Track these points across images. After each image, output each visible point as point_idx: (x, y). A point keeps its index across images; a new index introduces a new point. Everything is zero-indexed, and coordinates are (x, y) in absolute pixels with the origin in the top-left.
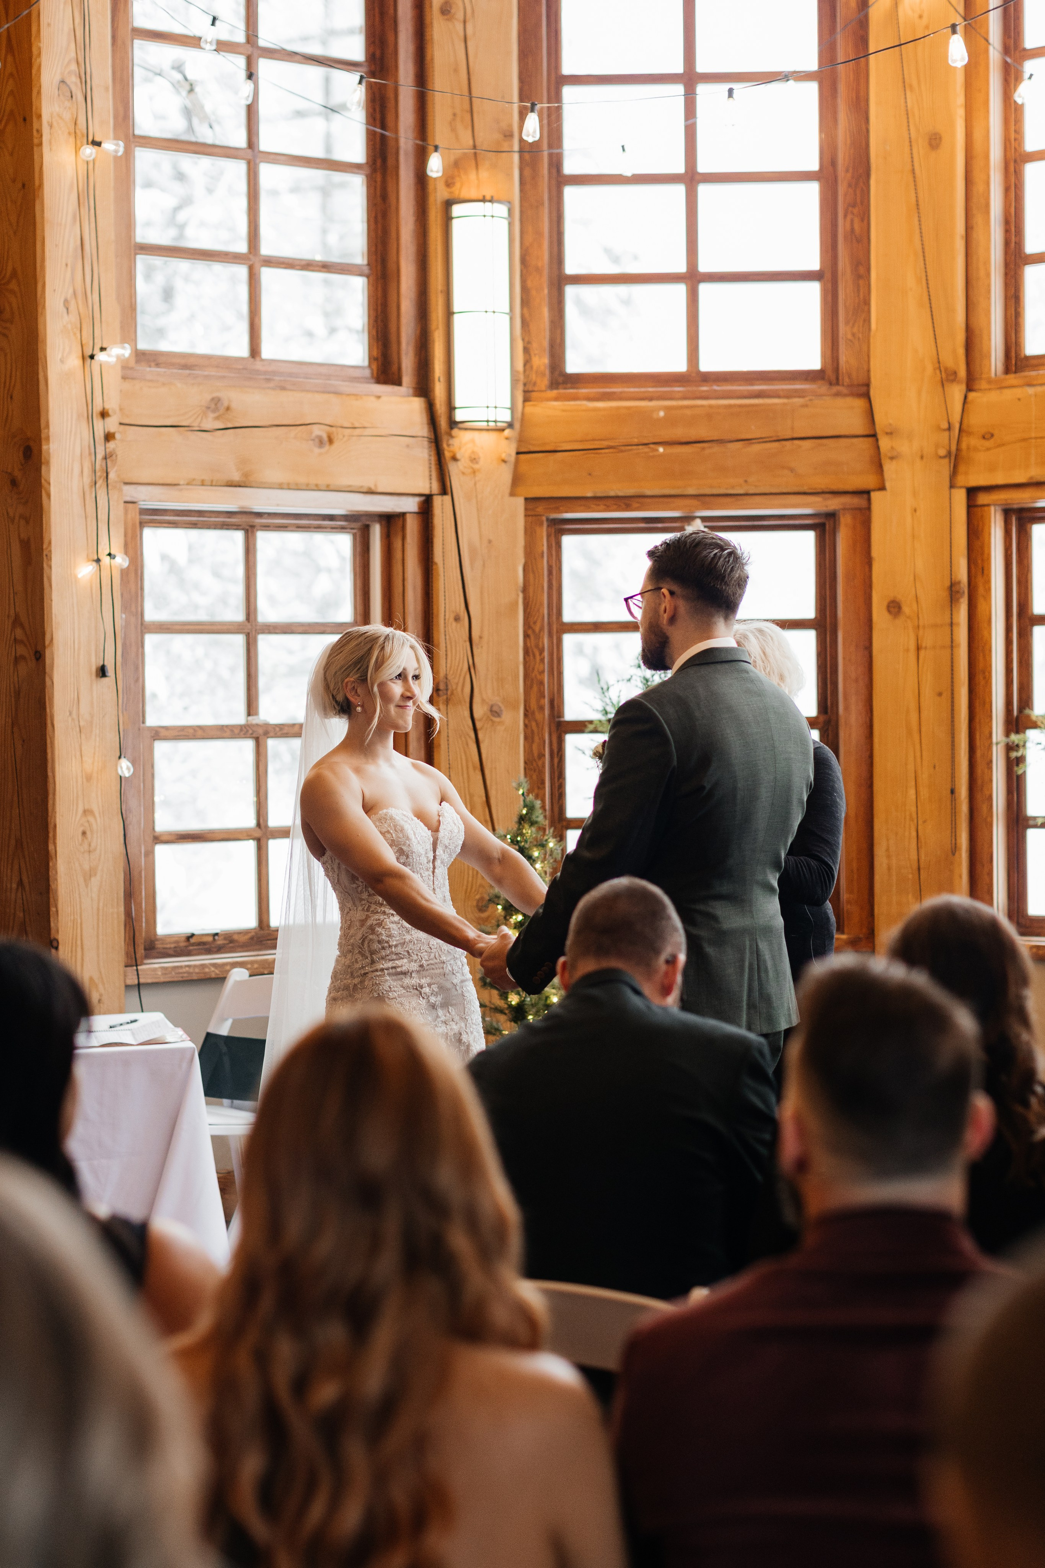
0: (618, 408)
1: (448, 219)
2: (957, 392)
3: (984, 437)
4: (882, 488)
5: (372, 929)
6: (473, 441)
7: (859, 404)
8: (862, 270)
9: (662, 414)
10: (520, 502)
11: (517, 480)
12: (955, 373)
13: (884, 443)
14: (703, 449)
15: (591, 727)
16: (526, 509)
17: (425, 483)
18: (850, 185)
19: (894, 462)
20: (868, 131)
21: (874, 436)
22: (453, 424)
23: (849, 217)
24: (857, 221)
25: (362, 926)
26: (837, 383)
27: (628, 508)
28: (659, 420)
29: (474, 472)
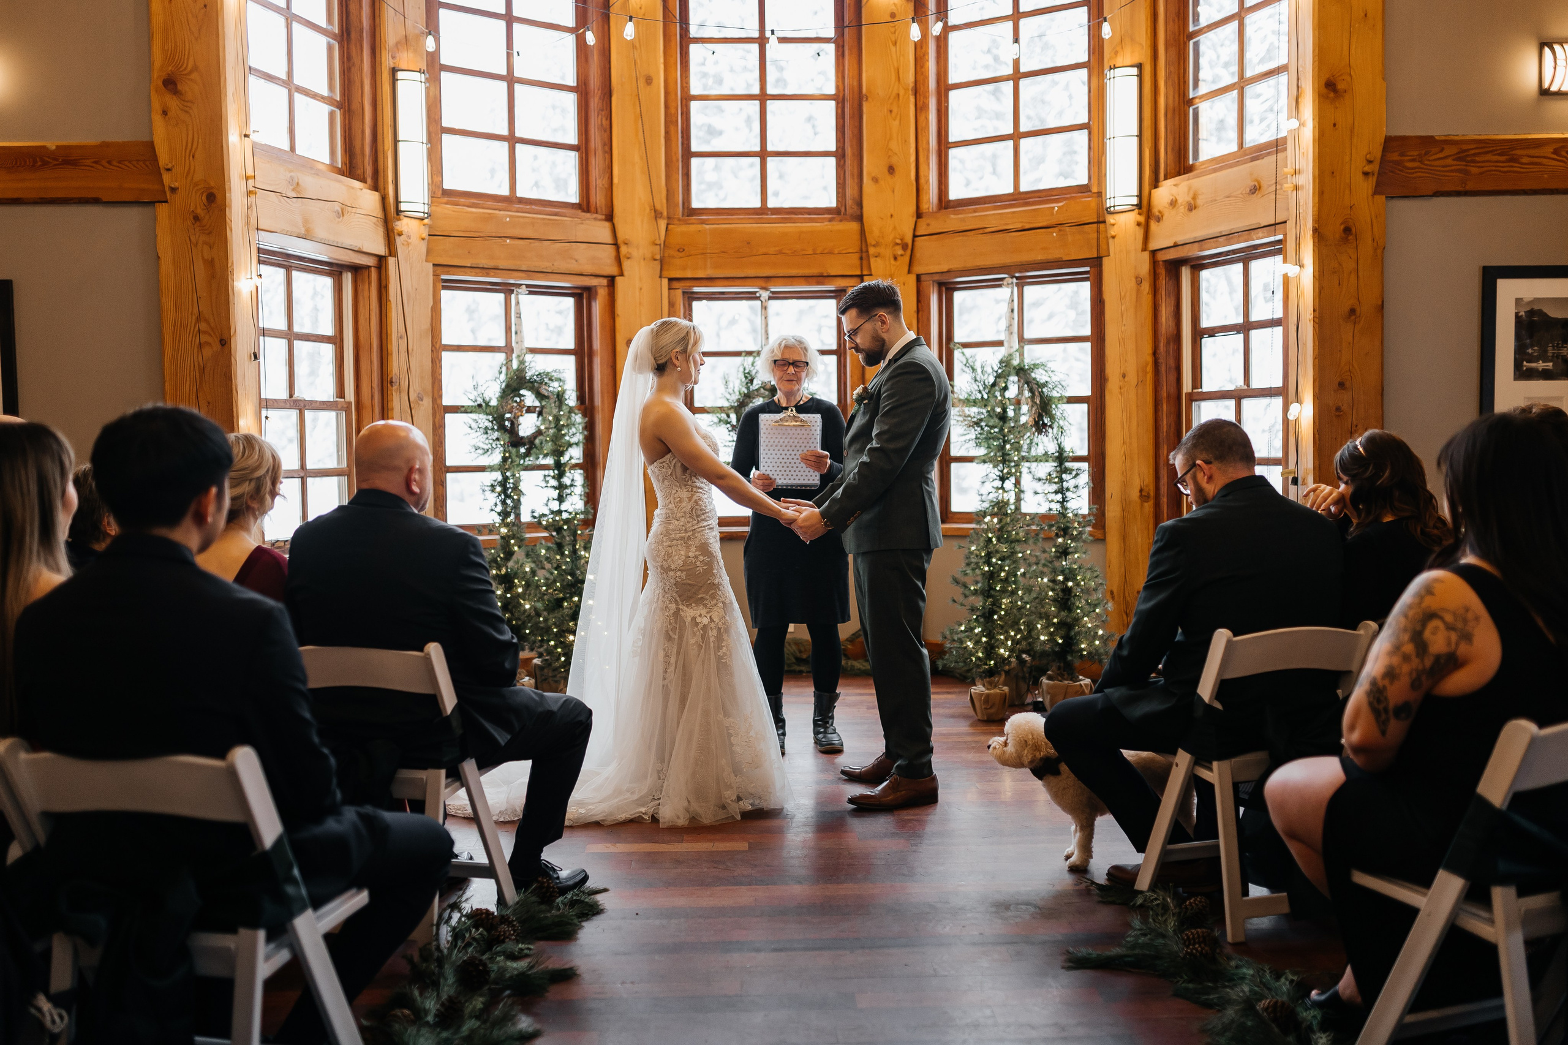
0: (484, 213)
1: (394, 80)
2: (663, 224)
3: (678, 250)
4: (622, 274)
5: (696, 502)
6: (408, 224)
7: (607, 224)
8: (607, 148)
9: (508, 219)
10: (431, 265)
11: (429, 252)
12: (661, 213)
13: (624, 250)
14: (530, 243)
15: (463, 409)
16: (434, 271)
17: (381, 250)
18: (600, 98)
19: (629, 260)
20: (610, 68)
21: (616, 245)
22: (398, 212)
23: (600, 116)
24: (604, 119)
25: (690, 501)
26: (597, 213)
27: (488, 275)
28: (507, 222)
29: (408, 244)
